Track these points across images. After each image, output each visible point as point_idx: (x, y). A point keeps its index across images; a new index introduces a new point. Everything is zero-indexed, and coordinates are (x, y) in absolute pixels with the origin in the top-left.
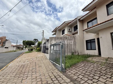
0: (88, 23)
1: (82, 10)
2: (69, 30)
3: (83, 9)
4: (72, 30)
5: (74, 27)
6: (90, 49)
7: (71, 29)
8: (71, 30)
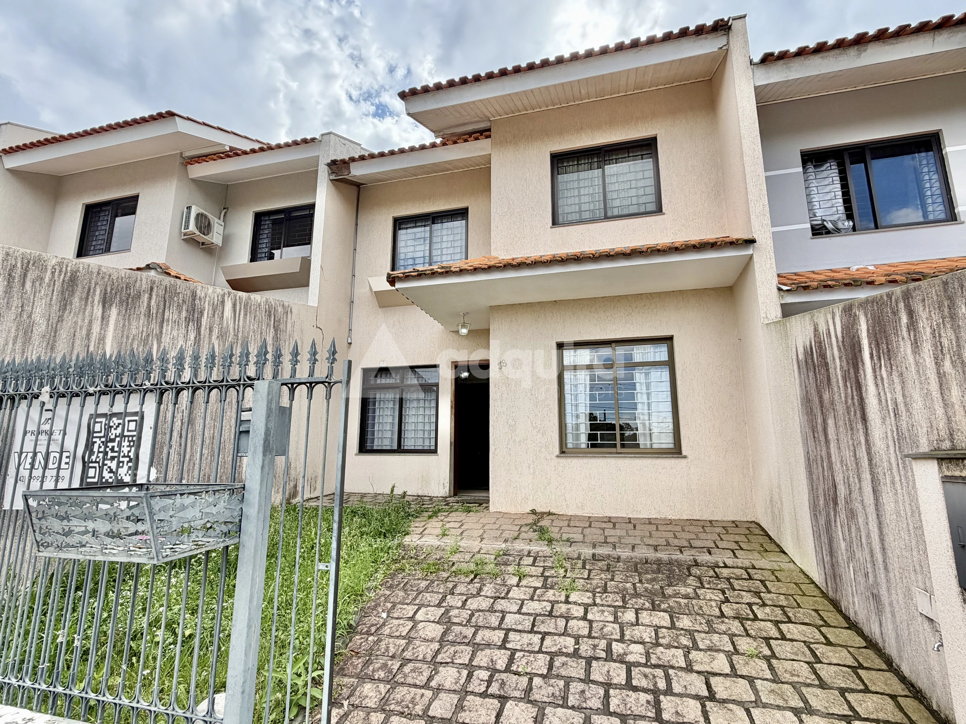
0: (399, 223)
1: (403, 96)
2: (204, 225)
3: (414, 92)
4: (226, 239)
5: (259, 217)
6: (387, 444)
7: (217, 228)
8: (216, 237)
